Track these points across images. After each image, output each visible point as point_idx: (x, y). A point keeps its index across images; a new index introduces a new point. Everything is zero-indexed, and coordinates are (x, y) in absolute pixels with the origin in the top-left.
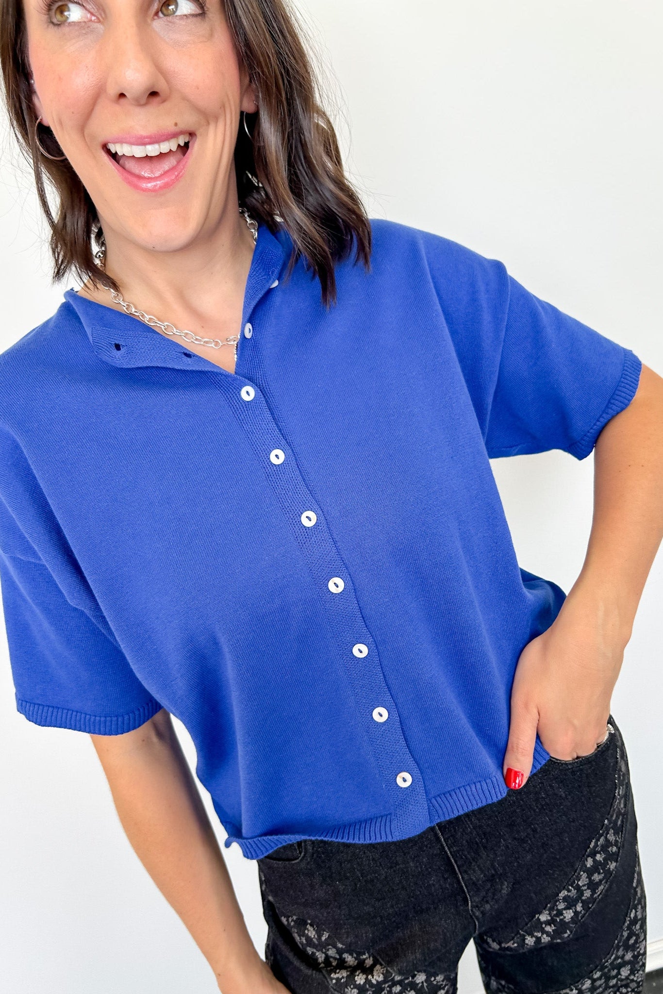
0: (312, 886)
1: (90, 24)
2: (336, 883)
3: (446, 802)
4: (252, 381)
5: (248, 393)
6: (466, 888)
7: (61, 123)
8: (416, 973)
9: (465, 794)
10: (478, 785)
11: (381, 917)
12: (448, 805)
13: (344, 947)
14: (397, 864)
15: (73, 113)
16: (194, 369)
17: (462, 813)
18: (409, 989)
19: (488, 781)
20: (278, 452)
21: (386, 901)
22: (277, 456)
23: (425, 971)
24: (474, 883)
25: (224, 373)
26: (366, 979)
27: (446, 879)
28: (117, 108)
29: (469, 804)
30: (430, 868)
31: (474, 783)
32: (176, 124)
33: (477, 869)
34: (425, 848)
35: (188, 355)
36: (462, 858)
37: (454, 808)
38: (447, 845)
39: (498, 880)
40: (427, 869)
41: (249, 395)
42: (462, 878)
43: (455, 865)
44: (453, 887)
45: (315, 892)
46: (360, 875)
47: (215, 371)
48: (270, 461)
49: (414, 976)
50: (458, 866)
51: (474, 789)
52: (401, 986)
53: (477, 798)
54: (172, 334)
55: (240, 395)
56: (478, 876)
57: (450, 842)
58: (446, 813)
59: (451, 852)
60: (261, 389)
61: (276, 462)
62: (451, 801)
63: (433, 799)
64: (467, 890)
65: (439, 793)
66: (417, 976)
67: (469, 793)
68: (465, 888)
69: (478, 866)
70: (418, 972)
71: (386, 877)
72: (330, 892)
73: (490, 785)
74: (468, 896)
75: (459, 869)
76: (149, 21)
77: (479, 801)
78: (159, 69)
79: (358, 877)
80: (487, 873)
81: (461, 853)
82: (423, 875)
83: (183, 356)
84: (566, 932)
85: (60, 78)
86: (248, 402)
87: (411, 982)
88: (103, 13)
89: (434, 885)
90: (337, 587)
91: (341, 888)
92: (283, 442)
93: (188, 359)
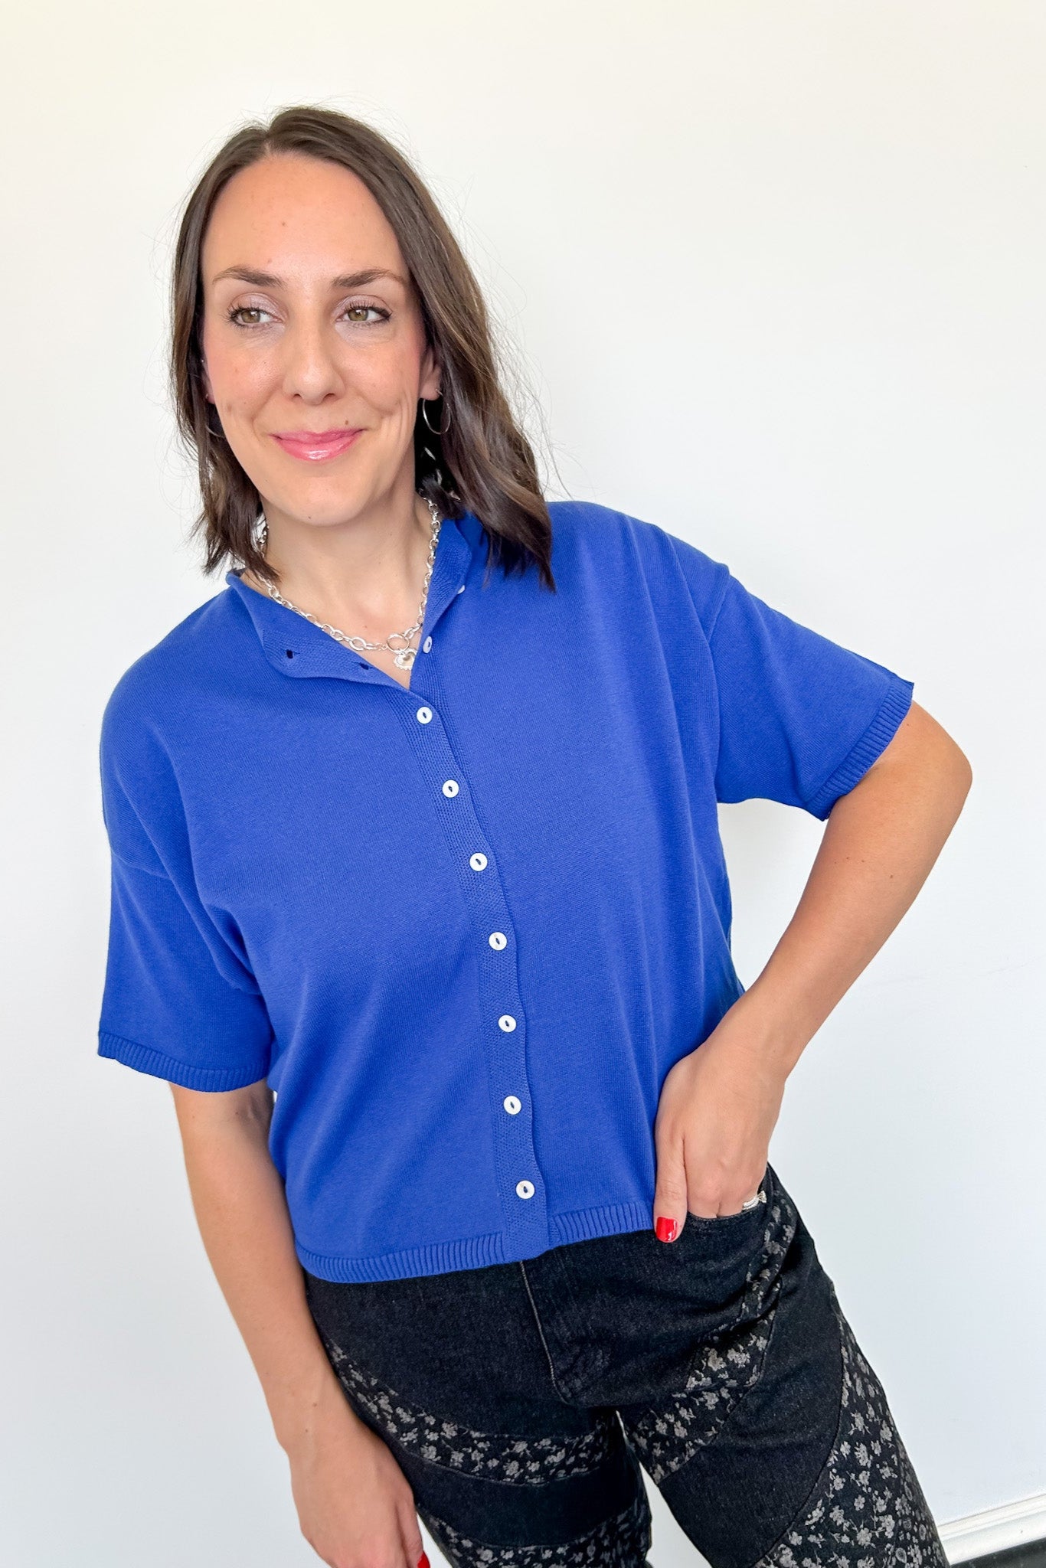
0: (362, 1304)
1: (273, 324)
2: (391, 1303)
3: (572, 1223)
4: (430, 702)
5: (425, 715)
6: (547, 1344)
7: (230, 408)
8: (513, 1442)
9: (596, 1217)
10: (613, 1209)
11: (441, 1361)
12: (574, 1227)
13: (397, 1395)
14: (467, 1289)
15: (245, 403)
16: (369, 682)
17: (589, 1239)
18: (509, 1461)
19: (626, 1206)
20: (452, 783)
21: (448, 1339)
22: (450, 788)
23: (524, 1440)
24: (557, 1341)
25: (402, 689)
26: (439, 1435)
27: (524, 1328)
28: (291, 405)
29: (600, 1230)
30: (506, 1306)
31: (609, 1206)
32: (347, 423)
33: (562, 1321)
34: (502, 1277)
35: (365, 666)
36: (544, 1302)
37: (581, 1231)
38: (528, 1278)
39: (590, 1345)
40: (502, 1308)
41: (425, 717)
42: (542, 1328)
43: (535, 1309)
44: (532, 1340)
45: (365, 1313)
46: (421, 1295)
47: (392, 686)
48: (443, 794)
49: (512, 1447)
50: (538, 1311)
51: (607, 1212)
52: (498, 1459)
53: (610, 1224)
54: (362, 649)
55: (416, 716)
56: (564, 1332)
57: (532, 1276)
58: (570, 1236)
59: (531, 1289)
60: (438, 711)
61: (448, 794)
62: (578, 1222)
63: (558, 1217)
64: (548, 1347)
65: (566, 1211)
66: (516, 1446)
67: (602, 1216)
68: (545, 1344)
69: (564, 1319)
70: (516, 1441)
71: (451, 1305)
72: (383, 1314)
73: (627, 1210)
74: (549, 1358)
75: (539, 1315)
76: (331, 323)
77: (612, 1228)
78: (338, 371)
79: (419, 1297)
80: (575, 1332)
81: (543, 1294)
82: (497, 1314)
83: (360, 667)
84: (711, 1430)
85: (236, 371)
86: (424, 725)
87: (510, 1454)
88: (285, 314)
89: (508, 1332)
90: (498, 943)
91: (398, 1308)
92: (459, 773)
93: (365, 671)
